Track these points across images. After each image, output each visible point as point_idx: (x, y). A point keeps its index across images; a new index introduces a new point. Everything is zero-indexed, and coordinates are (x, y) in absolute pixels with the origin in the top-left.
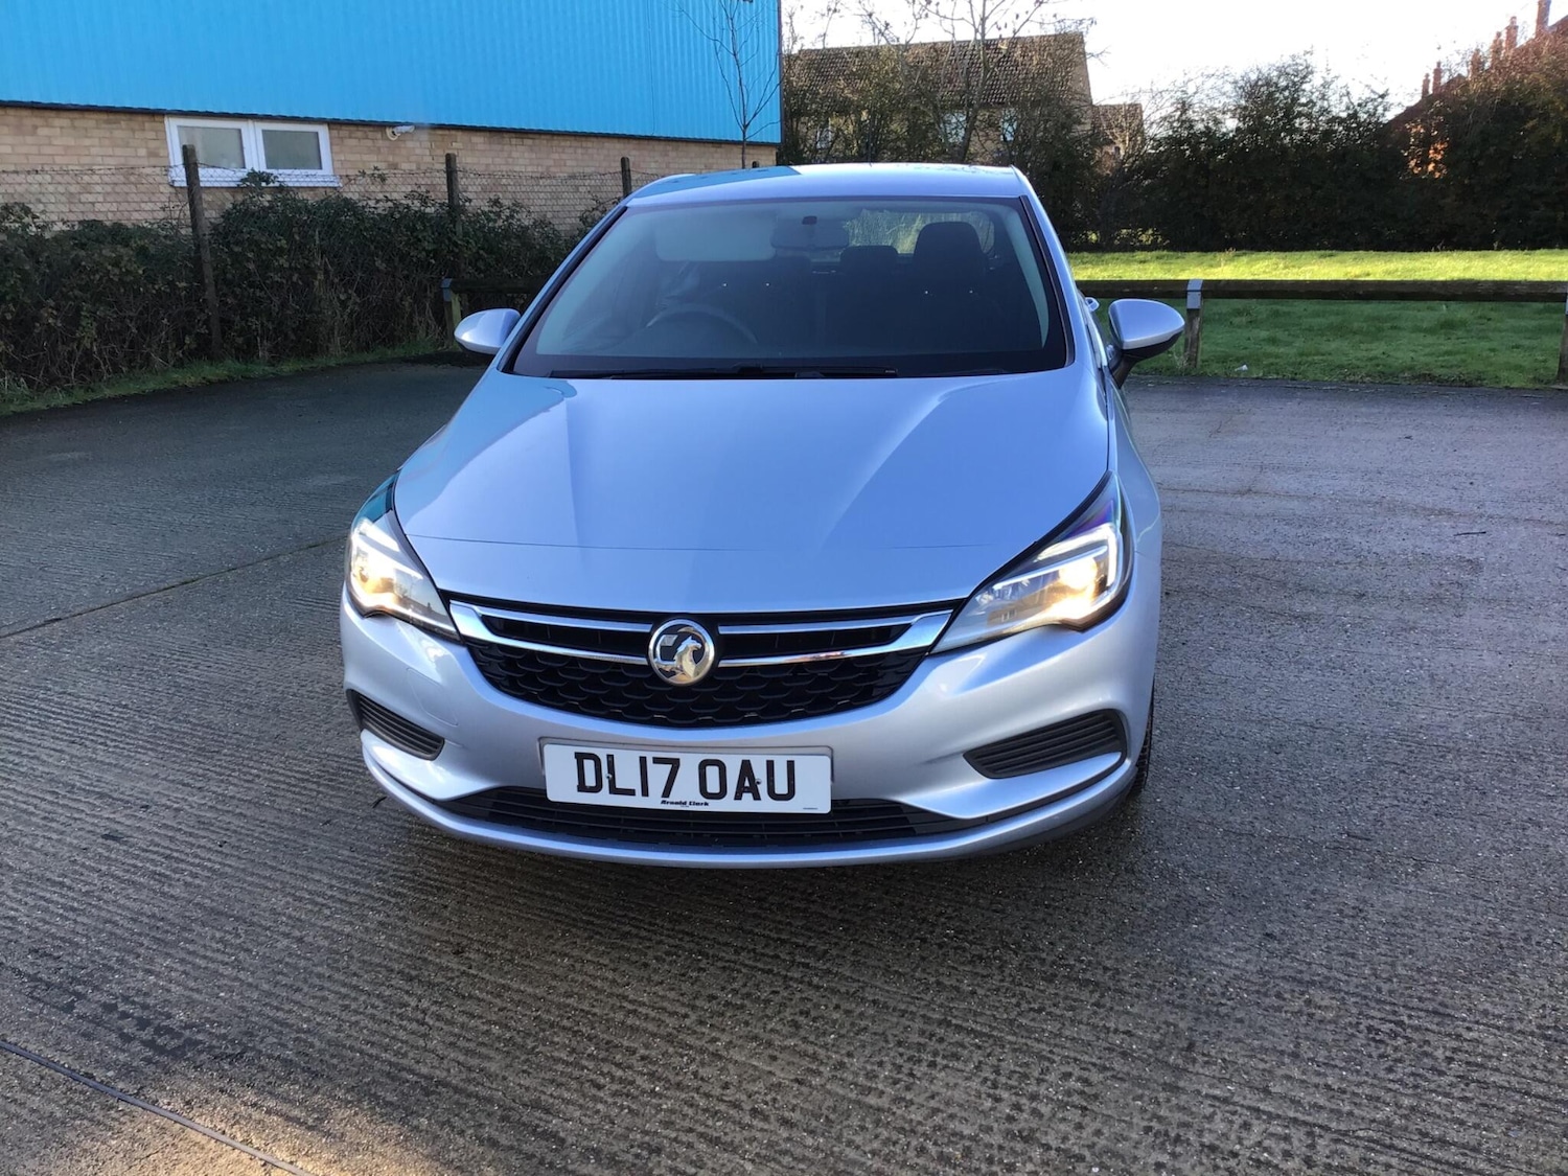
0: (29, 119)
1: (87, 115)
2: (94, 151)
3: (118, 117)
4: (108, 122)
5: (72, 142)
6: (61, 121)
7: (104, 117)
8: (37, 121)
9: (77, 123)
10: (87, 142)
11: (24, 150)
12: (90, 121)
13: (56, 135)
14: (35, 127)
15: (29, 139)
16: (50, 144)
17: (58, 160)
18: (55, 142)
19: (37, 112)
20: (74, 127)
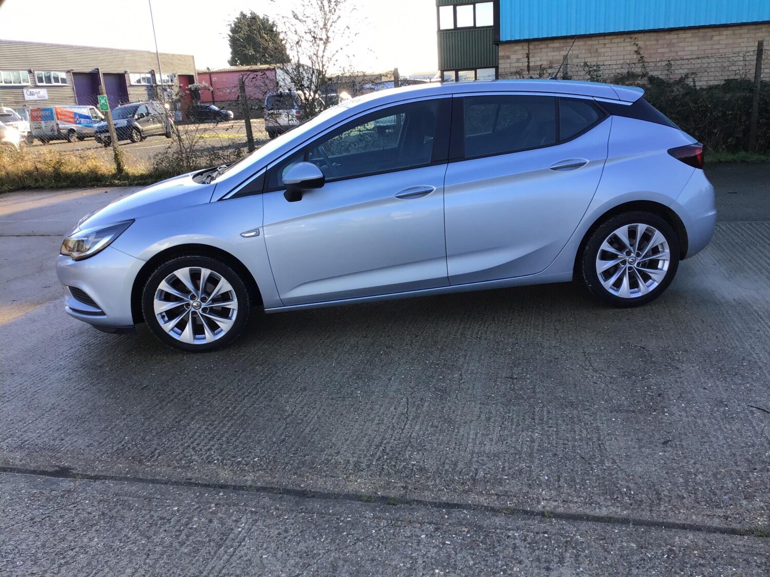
0: (710, 32)
1: (743, 27)
2: (742, 45)
3: (761, 26)
4: (756, 29)
5: (731, 41)
6: (729, 32)
7: (754, 27)
8: (714, 33)
9: (737, 32)
10: (740, 41)
11: (704, 48)
12: (744, 30)
13: (723, 40)
14: (713, 36)
15: (708, 42)
16: (719, 44)
17: (721, 51)
18: (721, 42)
19: (715, 29)
20: (734, 34)
